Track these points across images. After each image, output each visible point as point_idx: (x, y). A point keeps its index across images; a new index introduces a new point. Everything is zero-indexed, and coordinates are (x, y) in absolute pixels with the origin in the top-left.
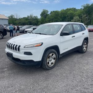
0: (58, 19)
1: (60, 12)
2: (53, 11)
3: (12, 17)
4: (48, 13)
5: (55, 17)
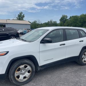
0: (77, 24)
1: (80, 17)
2: (73, 16)
3: (35, 22)
4: (67, 18)
5: (73, 22)
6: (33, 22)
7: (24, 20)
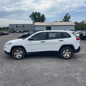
6: (80, 23)
7: (70, 21)
